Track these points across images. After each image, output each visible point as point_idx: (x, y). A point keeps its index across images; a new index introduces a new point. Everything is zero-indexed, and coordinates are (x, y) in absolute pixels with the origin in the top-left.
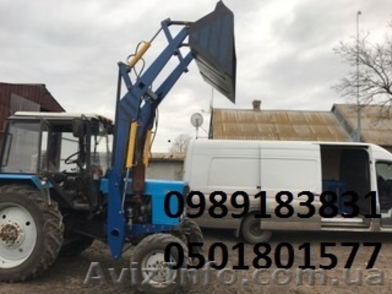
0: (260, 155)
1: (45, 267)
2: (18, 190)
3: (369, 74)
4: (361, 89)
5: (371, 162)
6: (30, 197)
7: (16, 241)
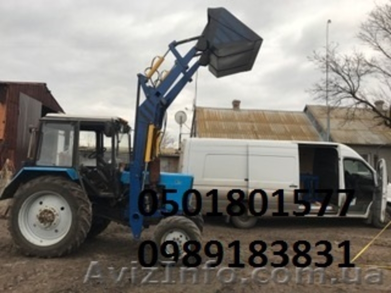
0: (248, 152)
1: (79, 244)
2: (54, 180)
3: (338, 81)
4: (330, 93)
5: (339, 159)
6: (65, 186)
7: (53, 223)
